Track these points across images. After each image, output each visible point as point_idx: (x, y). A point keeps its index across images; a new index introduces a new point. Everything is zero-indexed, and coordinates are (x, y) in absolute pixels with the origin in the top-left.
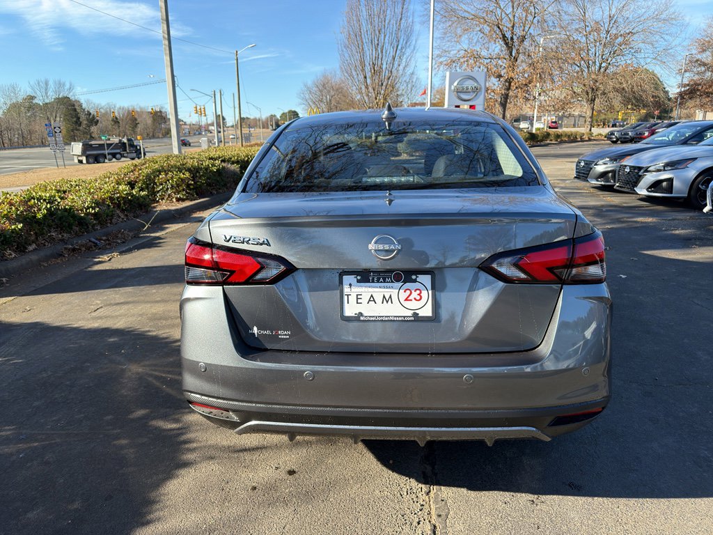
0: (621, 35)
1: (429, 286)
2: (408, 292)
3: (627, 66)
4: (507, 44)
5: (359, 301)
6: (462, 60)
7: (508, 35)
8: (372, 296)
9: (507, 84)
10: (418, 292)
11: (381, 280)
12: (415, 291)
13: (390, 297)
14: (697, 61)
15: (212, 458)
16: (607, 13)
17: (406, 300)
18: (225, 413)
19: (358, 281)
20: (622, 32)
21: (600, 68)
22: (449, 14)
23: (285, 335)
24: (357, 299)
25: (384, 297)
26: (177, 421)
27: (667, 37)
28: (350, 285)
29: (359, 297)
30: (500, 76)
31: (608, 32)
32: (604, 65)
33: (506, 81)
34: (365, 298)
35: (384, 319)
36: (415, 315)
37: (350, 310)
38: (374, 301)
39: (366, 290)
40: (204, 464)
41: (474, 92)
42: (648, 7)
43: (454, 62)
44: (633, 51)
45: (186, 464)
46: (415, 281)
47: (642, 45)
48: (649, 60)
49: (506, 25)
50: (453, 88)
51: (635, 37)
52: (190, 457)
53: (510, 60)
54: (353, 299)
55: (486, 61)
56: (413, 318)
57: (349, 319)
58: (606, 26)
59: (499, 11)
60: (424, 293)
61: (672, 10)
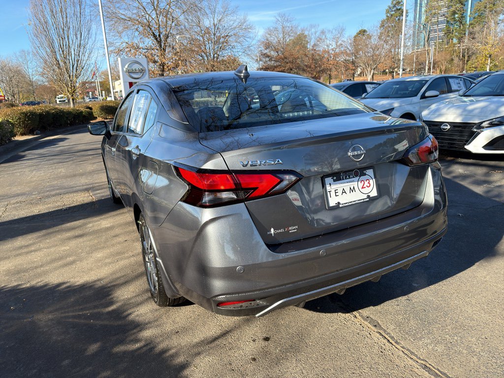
0: (223, 37)
1: (373, 177)
2: (363, 182)
3: (229, 56)
4: (156, 39)
5: (337, 194)
6: (126, 50)
7: (157, 34)
8: (343, 189)
9: (161, 67)
10: (368, 181)
11: (348, 177)
12: (366, 180)
13: (354, 188)
14: (265, 54)
15: (199, 354)
16: (212, 23)
17: (363, 188)
18: (253, 302)
19: (334, 181)
20: (223, 35)
21: (214, 57)
22: (111, 16)
23: (294, 229)
24: (336, 193)
25: (350, 188)
26: (137, 341)
27: (248, 40)
28: (330, 184)
29: (336, 191)
30: (155, 62)
31: (214, 34)
32: (215, 56)
33: (160, 65)
34: (340, 191)
35: (353, 203)
36: (369, 196)
37: (332, 202)
38: (345, 192)
39: (339, 186)
40: (197, 361)
41: (141, 72)
42: (235, 21)
43: (121, 51)
44: (231, 47)
45: (184, 366)
46: (365, 174)
47: (235, 44)
48: (240, 53)
49: (154, 26)
50: (125, 69)
51: (230, 39)
52: (181, 359)
53: (161, 50)
54: (333, 193)
55: (144, 51)
56: (368, 199)
57: (333, 208)
58: (213, 31)
59: (147, 16)
60: (371, 181)
61: (248, 23)
